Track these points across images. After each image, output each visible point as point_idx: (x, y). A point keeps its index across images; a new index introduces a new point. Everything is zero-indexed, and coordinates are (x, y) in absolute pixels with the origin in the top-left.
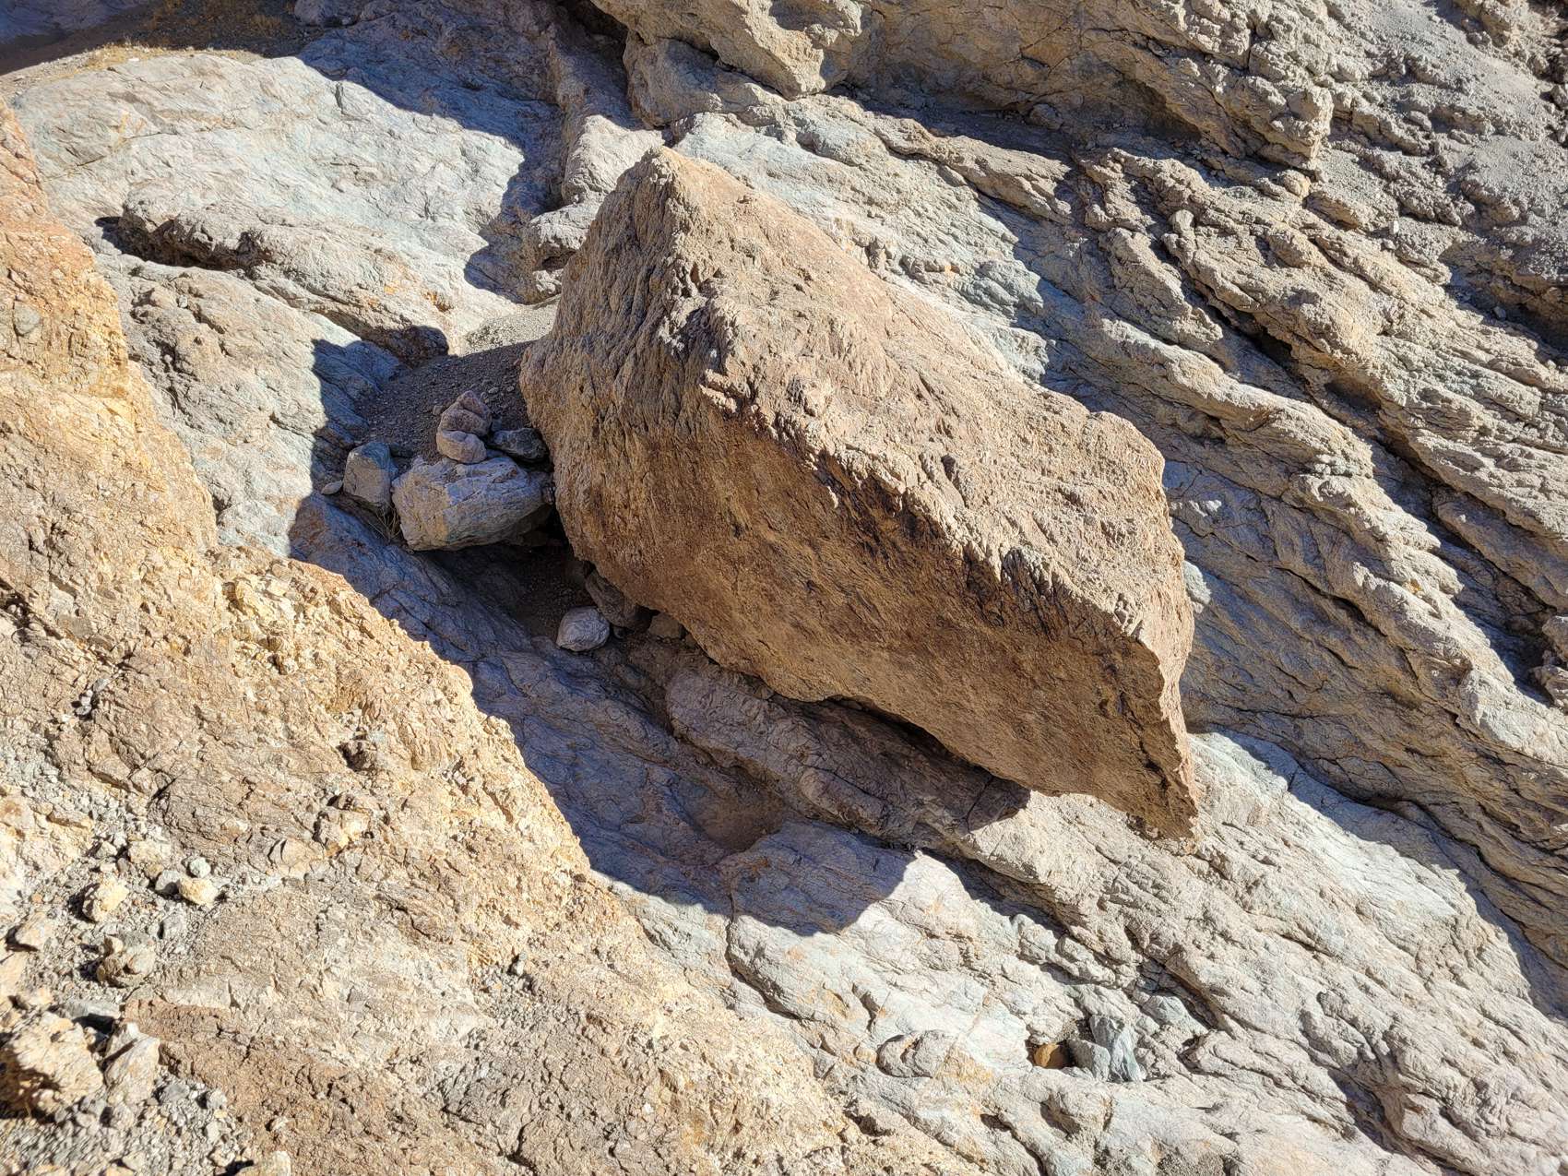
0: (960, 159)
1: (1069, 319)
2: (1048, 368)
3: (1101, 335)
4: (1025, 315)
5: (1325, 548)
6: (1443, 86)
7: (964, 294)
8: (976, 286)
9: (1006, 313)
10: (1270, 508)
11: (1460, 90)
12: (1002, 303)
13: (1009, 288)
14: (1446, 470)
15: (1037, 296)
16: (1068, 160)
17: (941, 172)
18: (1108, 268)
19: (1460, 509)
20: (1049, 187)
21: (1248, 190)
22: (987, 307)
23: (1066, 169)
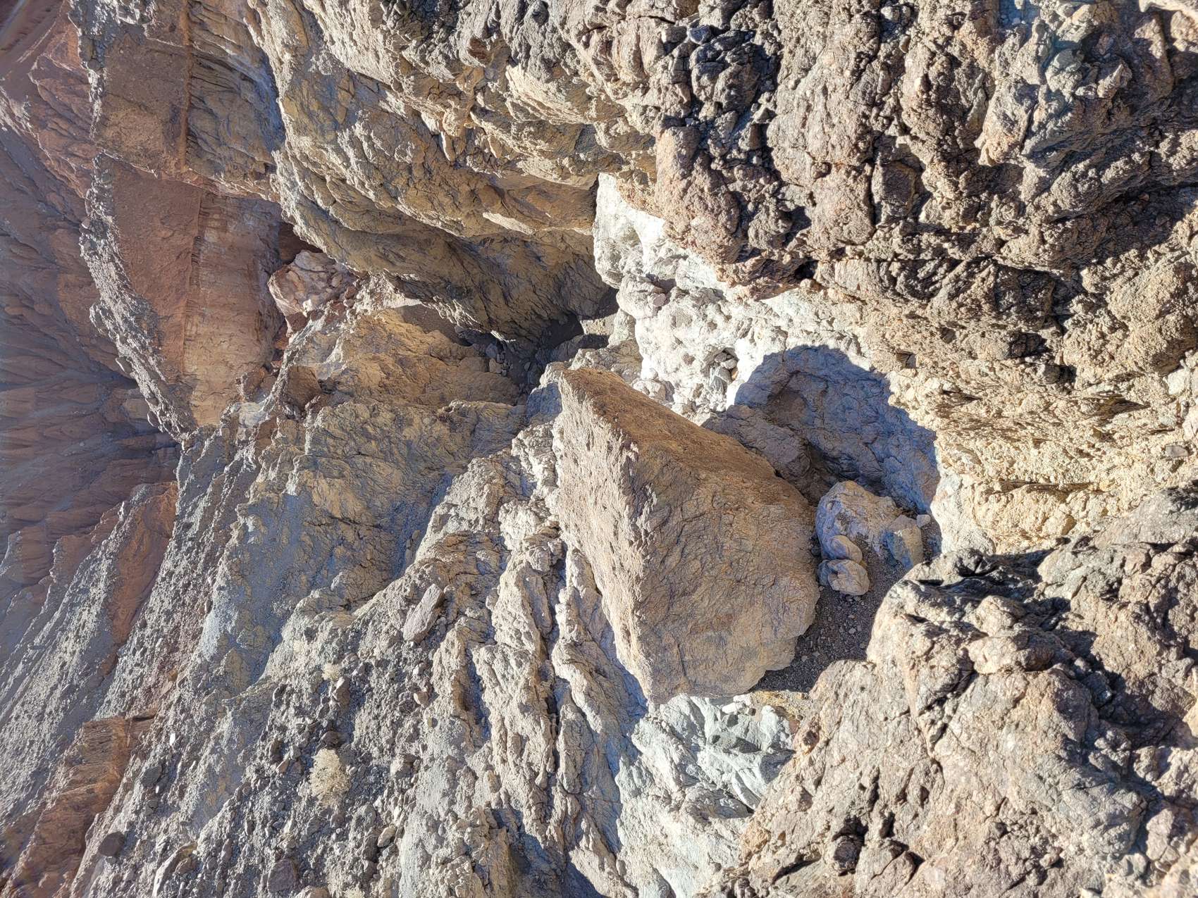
0: (609, 873)
1: (615, 744)
2: (638, 722)
3: (606, 726)
4: (633, 755)
5: (590, 611)
6: (423, 847)
7: (652, 781)
8: (644, 782)
9: (640, 763)
10: (598, 636)
11: (420, 840)
12: (639, 768)
13: (630, 775)
14: (536, 636)
15: (621, 764)
16: (568, 859)
17: (624, 872)
18: (582, 767)
19: (542, 620)
20: (583, 843)
21: (513, 804)
22: (647, 769)
23: (571, 853)
